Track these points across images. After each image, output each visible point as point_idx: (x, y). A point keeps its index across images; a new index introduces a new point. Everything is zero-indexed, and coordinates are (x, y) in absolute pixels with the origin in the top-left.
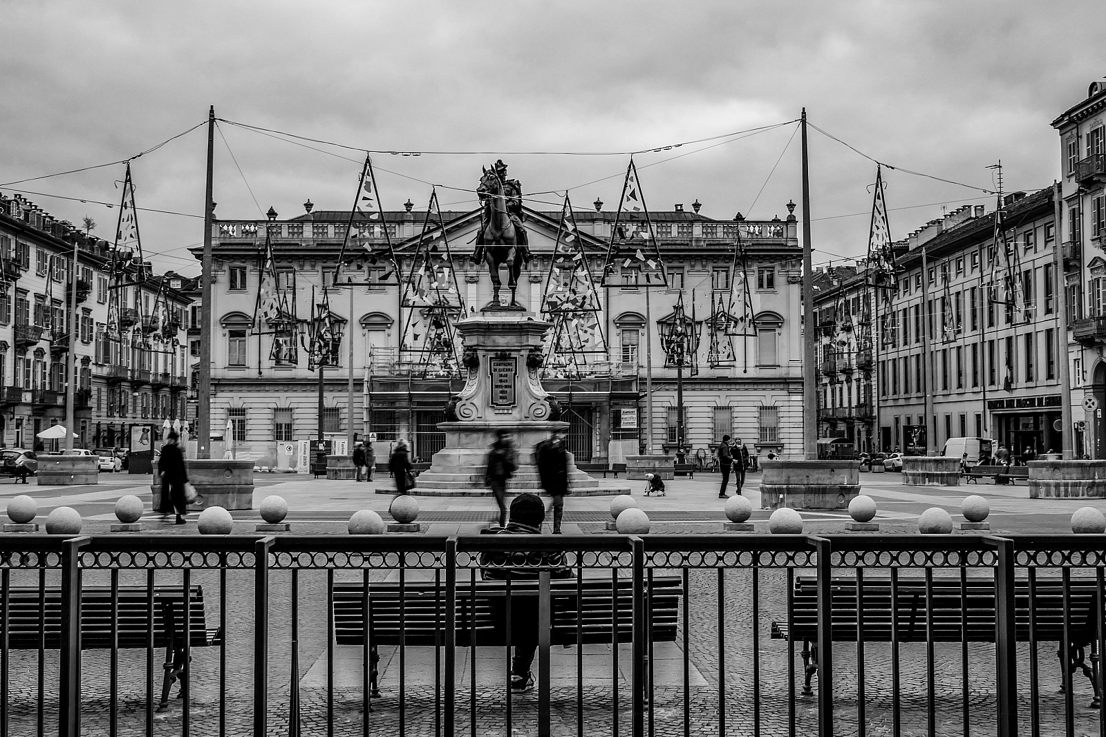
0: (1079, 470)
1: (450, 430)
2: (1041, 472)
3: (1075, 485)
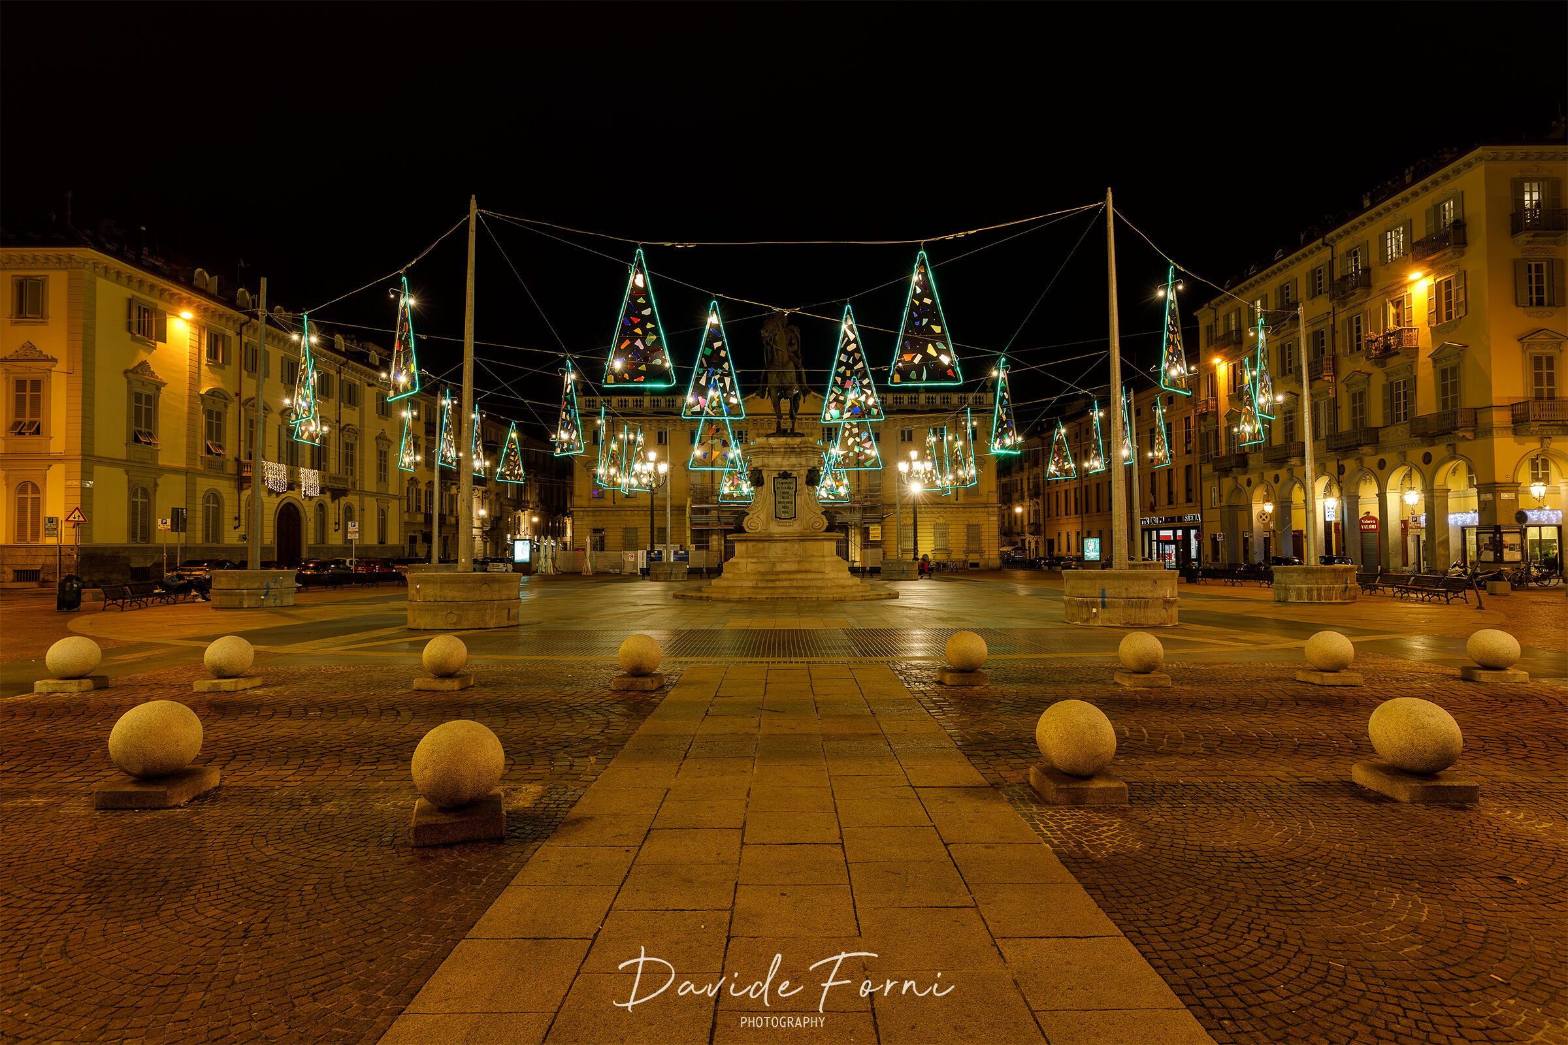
0: (1333, 575)
1: (739, 541)
2: (1292, 577)
3: (1329, 589)
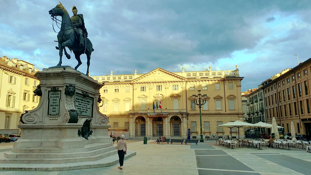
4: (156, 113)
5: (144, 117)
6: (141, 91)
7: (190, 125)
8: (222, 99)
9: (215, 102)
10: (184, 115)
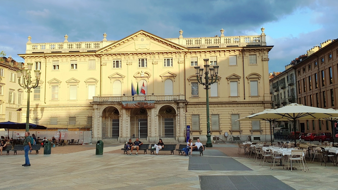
4: (136, 102)
5: (118, 107)
6: (114, 67)
7: (190, 120)
8: (239, 80)
9: (228, 84)
10: (181, 104)
